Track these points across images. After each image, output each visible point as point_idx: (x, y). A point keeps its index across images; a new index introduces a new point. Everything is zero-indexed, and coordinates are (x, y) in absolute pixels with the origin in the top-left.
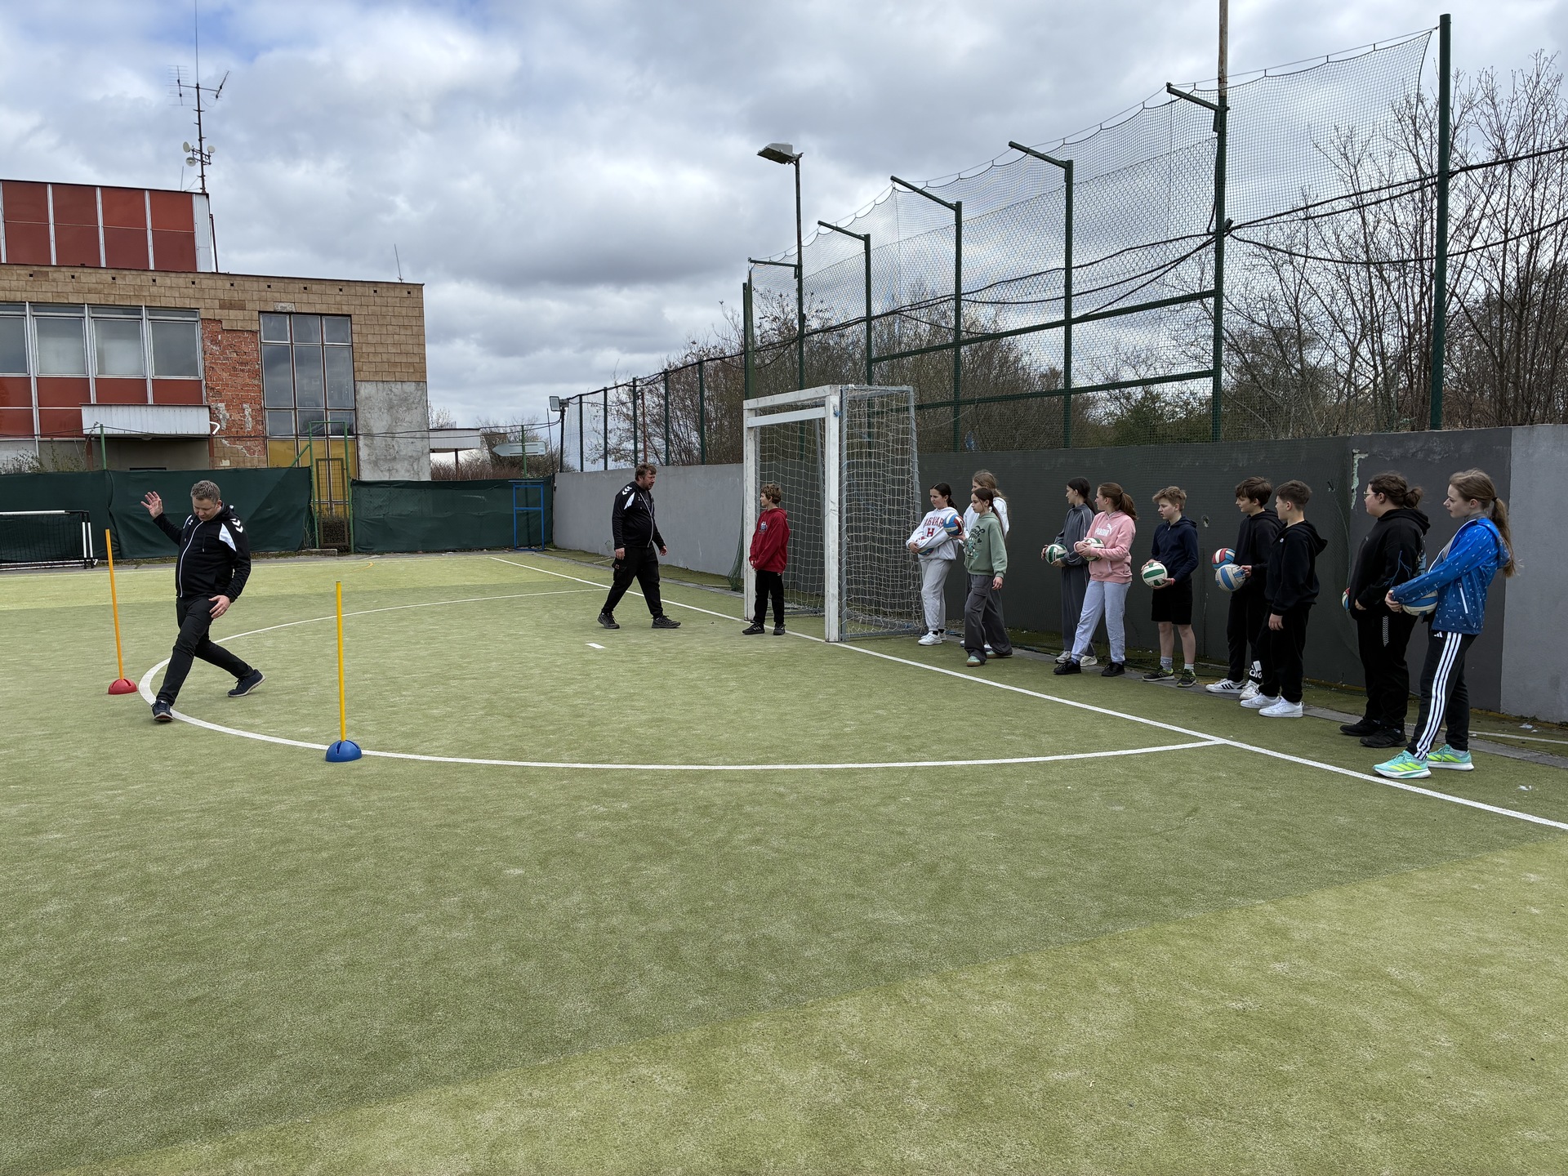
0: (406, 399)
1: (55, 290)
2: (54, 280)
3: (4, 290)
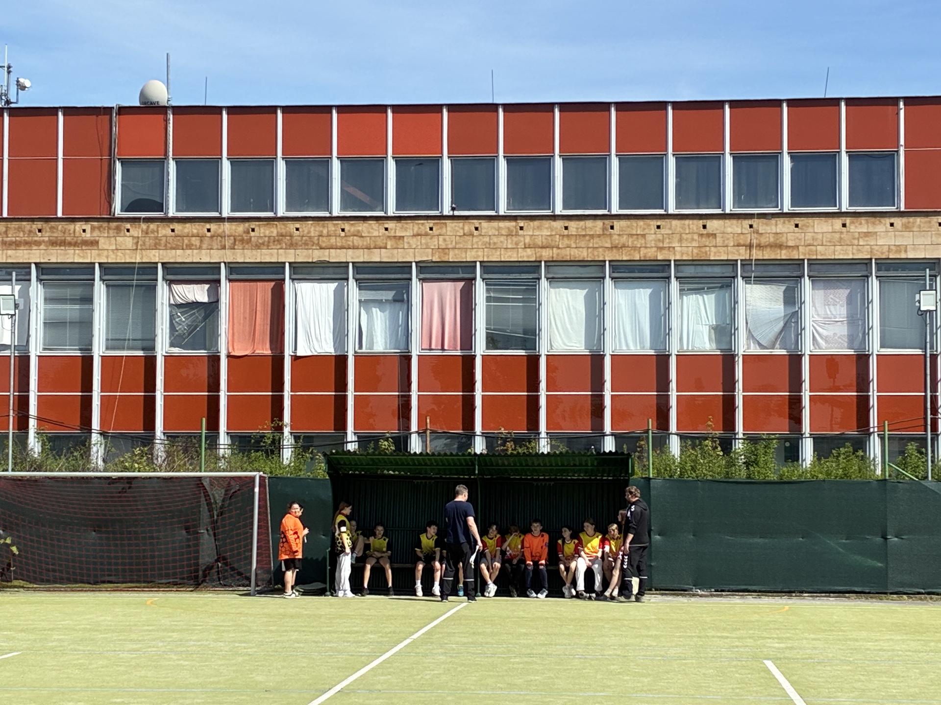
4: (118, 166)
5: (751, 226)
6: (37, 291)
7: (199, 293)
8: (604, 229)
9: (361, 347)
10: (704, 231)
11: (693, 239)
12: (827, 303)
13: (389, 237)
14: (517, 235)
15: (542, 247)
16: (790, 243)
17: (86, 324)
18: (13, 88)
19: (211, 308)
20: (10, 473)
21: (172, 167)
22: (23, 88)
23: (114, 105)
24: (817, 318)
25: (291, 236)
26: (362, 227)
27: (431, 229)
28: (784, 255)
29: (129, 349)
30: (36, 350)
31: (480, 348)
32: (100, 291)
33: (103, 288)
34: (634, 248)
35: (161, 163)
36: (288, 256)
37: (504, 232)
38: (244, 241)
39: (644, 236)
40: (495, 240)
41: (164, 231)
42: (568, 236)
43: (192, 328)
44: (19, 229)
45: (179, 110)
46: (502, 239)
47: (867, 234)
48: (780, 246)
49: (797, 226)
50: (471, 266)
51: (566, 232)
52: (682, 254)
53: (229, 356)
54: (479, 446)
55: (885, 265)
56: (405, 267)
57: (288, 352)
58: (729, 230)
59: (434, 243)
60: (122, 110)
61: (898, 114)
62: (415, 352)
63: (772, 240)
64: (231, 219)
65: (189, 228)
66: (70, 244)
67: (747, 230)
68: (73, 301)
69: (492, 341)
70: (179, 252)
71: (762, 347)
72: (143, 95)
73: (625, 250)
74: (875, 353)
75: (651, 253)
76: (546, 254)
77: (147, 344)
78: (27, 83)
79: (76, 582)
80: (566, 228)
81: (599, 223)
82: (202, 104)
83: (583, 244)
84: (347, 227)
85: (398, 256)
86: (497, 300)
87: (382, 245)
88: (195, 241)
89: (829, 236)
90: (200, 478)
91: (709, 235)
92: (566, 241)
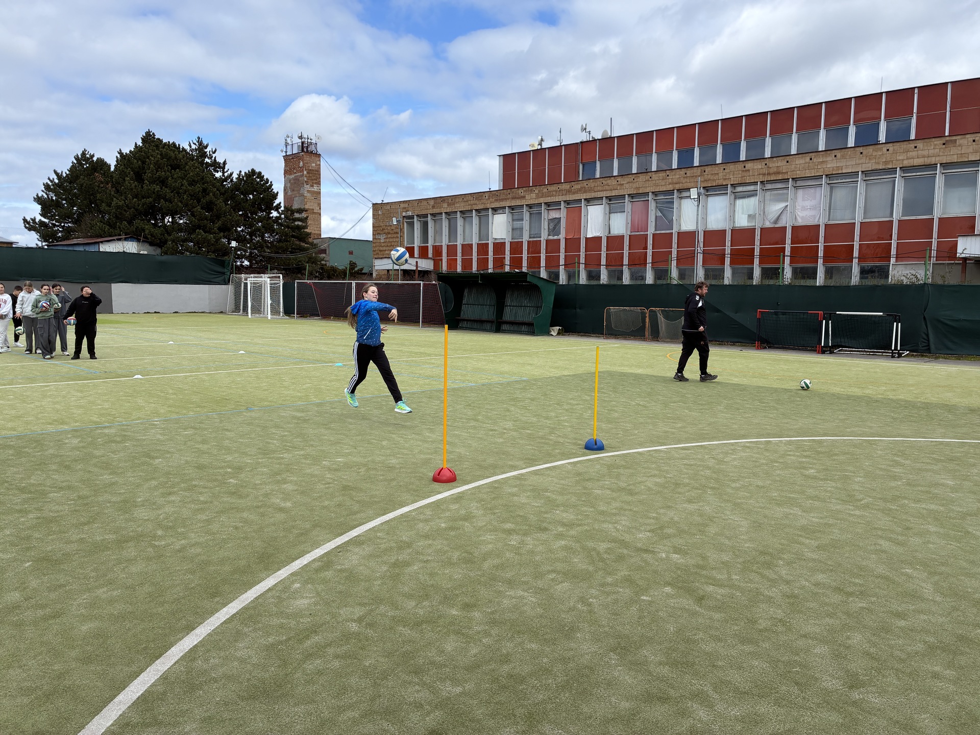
1: (960, 152)
2: (959, 146)
3: (924, 157)
4: (581, 165)
5: (766, 164)
7: (555, 214)
8: (701, 172)
9: (610, 233)
10: (744, 169)
11: (739, 174)
13: (618, 184)
14: (667, 179)
15: (676, 184)
16: (784, 171)
17: (521, 228)
19: (558, 220)
21: (598, 164)
24: (798, 208)
25: (585, 188)
26: (609, 181)
27: (634, 179)
28: (780, 177)
29: (534, 238)
30: (509, 239)
31: (651, 230)
32: (526, 216)
33: (528, 214)
34: (714, 180)
36: (583, 196)
37: (661, 178)
38: (569, 192)
39: (718, 174)
40: (657, 182)
41: (545, 190)
42: (686, 177)
43: (555, 228)
46: (660, 181)
47: (822, 163)
48: (778, 173)
49: (788, 162)
50: (648, 194)
51: (686, 175)
52: (734, 181)
53: (566, 239)
55: (831, 177)
56: (623, 196)
57: (583, 236)
58: (756, 167)
59: (634, 186)
62: (627, 233)
63: (775, 170)
65: (552, 188)
66: (518, 198)
67: (764, 166)
68: (518, 220)
70: (549, 198)
71: (770, 223)
73: (709, 182)
74: (824, 223)
75: (720, 182)
76: (677, 186)
77: (539, 235)
83: (692, 180)
84: (604, 182)
85: (621, 193)
87: (616, 188)
88: (554, 193)
89: (803, 165)
91: (746, 171)
92: (686, 180)
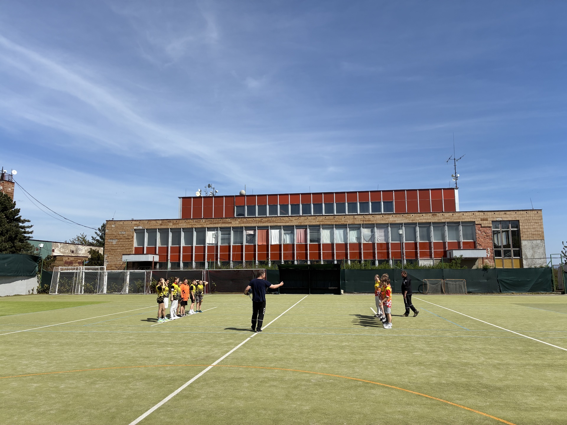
0: (537, 245)
2: (438, 216)
3: (426, 219)
4: (235, 207)
5: (364, 217)
6: (220, 233)
7: (252, 232)
8: (333, 218)
9: (284, 243)
11: (351, 220)
12: (380, 232)
13: (290, 220)
14: (315, 219)
16: (372, 220)
17: (229, 239)
18: (215, 192)
19: (254, 235)
20: (214, 270)
21: (246, 207)
22: (217, 192)
23: (234, 195)
24: (378, 235)
25: (270, 220)
26: (284, 218)
27: (298, 218)
28: (370, 222)
29: (238, 244)
30: (219, 244)
31: (309, 242)
32: (232, 232)
33: (233, 231)
34: (340, 221)
35: (244, 206)
36: (269, 224)
38: (260, 222)
39: (341, 219)
40: (311, 220)
41: (245, 220)
43: (250, 239)
44: (216, 220)
45: (247, 196)
46: (313, 220)
47: (388, 218)
48: (370, 221)
50: (307, 226)
52: (350, 223)
53: (258, 245)
54: (309, 263)
55: (391, 224)
56: (293, 226)
57: (270, 244)
58: (359, 218)
59: (299, 221)
60: (236, 196)
61: (393, 194)
62: (295, 243)
63: (368, 219)
64: (258, 217)
65: (249, 219)
66: (226, 223)
67: (363, 217)
68: (227, 234)
69: (311, 241)
70: (248, 224)
71: (367, 241)
72: (240, 193)
73: (338, 222)
74: (390, 242)
75: (343, 223)
76: (322, 223)
77: (241, 243)
78: (217, 191)
79: (228, 292)
80: (326, 218)
81: (332, 217)
82: (252, 194)
83: (329, 221)
84: (281, 219)
85: (291, 224)
86: (312, 232)
87: (288, 222)
88: (251, 222)
89: (380, 218)
90: (252, 270)
91: (355, 219)
92: (326, 220)
